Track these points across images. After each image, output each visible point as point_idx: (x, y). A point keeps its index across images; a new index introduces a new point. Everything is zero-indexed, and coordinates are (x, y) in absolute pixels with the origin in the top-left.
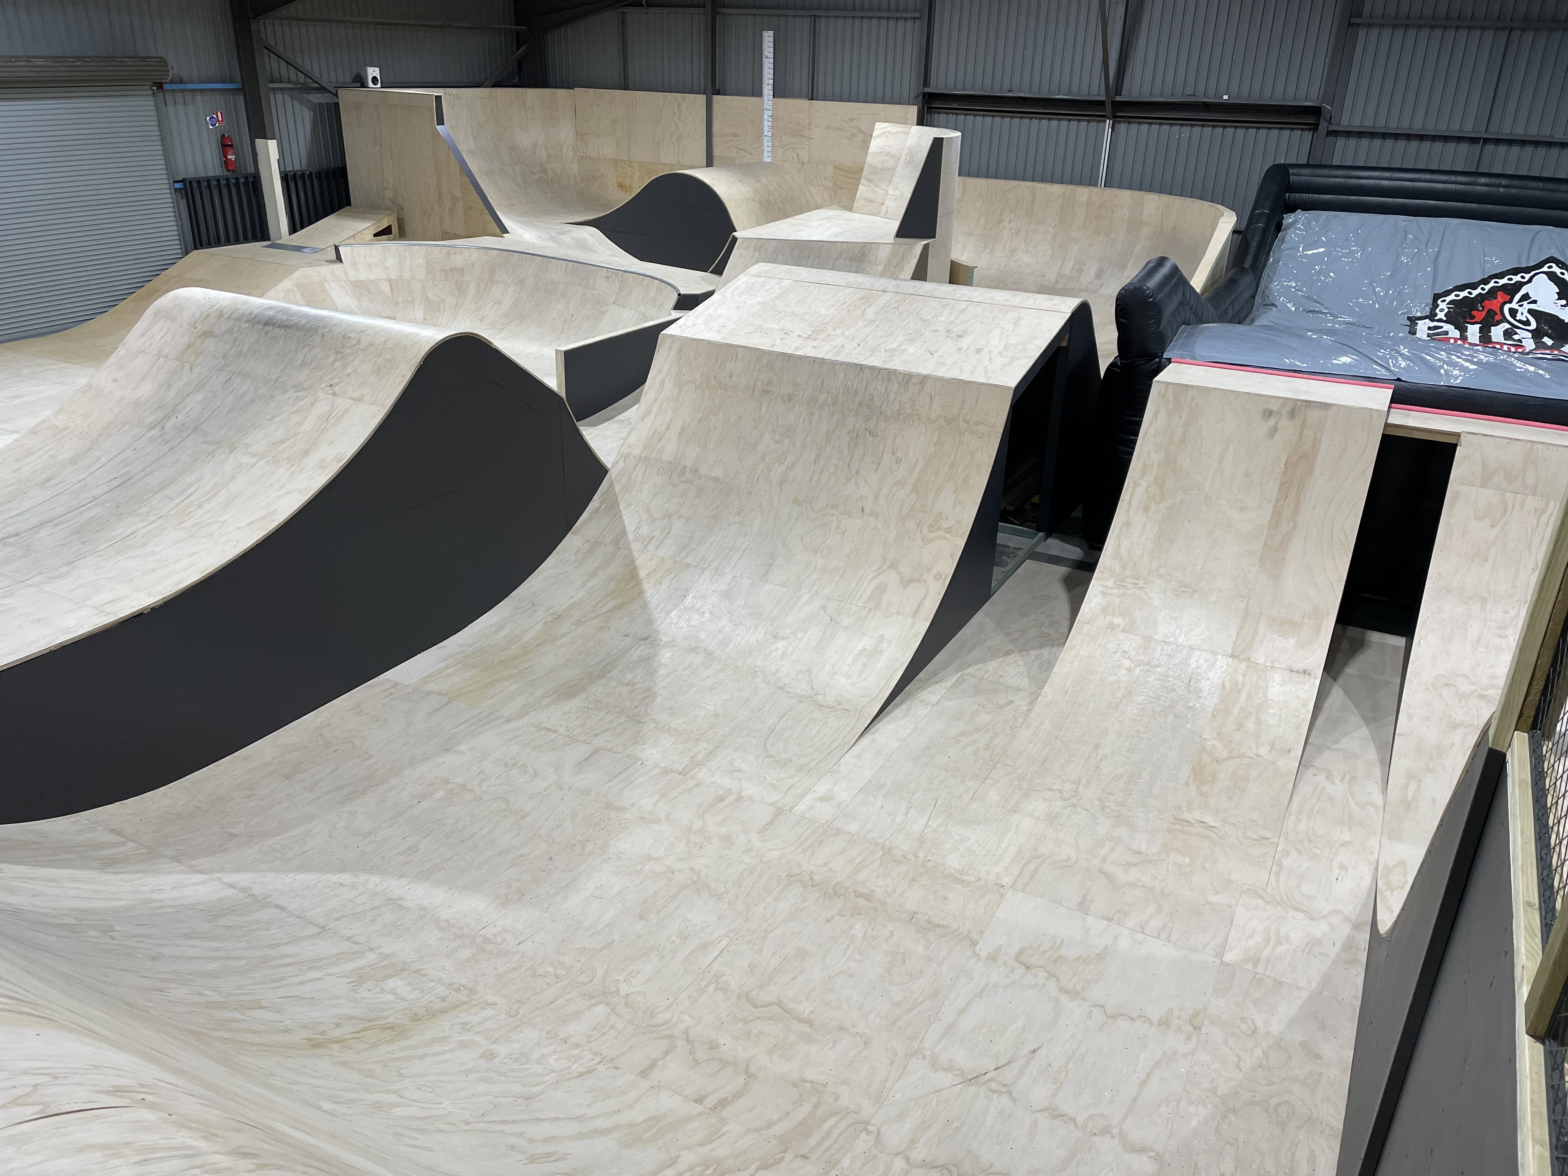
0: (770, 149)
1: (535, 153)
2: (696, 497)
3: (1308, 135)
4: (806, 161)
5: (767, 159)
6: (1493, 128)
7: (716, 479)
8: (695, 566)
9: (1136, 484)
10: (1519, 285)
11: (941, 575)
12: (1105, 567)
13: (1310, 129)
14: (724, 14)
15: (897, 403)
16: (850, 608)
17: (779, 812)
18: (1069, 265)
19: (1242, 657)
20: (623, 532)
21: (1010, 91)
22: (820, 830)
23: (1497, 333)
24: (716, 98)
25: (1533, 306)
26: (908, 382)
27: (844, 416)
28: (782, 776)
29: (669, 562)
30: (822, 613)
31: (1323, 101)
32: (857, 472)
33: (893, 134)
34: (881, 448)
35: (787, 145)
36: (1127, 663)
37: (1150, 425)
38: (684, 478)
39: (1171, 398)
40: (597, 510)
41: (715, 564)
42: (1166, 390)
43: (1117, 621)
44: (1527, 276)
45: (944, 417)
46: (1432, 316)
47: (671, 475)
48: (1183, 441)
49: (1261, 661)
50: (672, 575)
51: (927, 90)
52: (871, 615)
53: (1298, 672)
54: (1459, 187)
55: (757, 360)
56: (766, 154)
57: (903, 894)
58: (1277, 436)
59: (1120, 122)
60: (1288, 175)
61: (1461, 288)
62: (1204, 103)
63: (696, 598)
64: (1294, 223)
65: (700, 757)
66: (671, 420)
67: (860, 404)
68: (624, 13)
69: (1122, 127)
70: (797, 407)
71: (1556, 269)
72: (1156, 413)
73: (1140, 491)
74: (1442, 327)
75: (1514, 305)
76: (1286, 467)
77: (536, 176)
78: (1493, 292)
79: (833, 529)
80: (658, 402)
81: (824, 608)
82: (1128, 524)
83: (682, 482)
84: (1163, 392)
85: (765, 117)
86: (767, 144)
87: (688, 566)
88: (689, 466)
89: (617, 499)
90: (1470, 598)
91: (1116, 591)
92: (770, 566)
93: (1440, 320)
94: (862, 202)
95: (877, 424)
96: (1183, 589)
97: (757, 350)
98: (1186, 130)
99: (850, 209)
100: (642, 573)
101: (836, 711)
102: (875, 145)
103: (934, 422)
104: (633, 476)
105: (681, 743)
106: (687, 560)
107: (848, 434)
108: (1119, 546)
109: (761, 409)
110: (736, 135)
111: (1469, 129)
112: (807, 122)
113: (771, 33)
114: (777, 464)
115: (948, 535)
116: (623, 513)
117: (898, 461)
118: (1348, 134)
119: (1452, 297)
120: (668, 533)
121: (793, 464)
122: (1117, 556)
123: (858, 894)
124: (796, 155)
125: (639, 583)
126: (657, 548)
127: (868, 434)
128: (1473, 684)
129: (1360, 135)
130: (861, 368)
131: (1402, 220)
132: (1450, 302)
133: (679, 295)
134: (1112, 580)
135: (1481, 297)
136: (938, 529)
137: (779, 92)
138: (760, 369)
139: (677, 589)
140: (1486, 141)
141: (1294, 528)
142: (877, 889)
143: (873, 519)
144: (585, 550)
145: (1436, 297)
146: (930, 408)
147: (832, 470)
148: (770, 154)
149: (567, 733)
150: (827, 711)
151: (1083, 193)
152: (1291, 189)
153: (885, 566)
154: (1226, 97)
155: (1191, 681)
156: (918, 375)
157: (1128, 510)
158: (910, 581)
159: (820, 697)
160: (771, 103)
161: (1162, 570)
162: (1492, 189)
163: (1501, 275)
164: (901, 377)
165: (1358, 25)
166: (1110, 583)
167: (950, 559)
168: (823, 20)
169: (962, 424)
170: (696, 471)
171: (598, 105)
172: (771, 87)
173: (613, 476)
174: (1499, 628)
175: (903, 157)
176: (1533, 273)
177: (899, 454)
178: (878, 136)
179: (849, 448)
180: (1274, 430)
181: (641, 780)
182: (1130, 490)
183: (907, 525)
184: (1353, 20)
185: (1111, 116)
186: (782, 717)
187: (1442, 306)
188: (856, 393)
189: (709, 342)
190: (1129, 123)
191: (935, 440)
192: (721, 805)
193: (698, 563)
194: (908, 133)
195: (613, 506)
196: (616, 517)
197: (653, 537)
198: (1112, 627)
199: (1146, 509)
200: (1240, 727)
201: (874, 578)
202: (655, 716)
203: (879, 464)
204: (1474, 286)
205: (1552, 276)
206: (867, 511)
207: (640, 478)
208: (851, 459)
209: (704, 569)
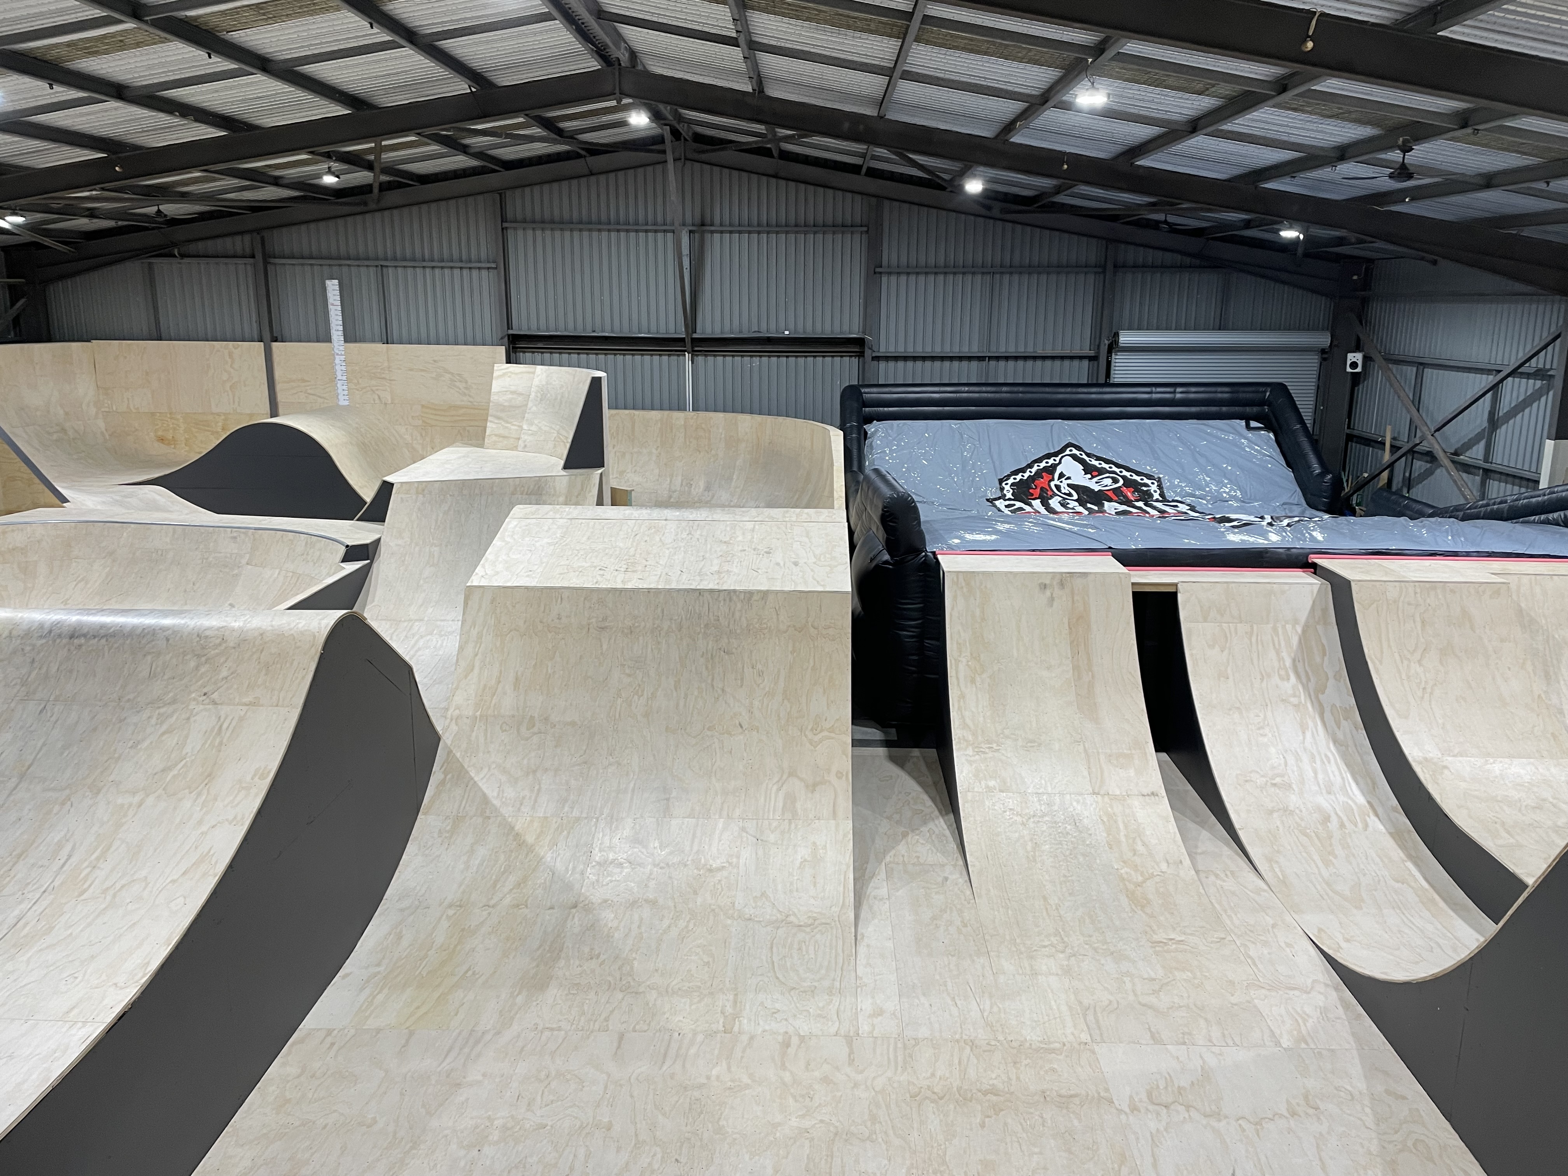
0: (346, 393)
1: (48, 412)
2: (556, 747)
3: (855, 360)
4: (390, 402)
5: (343, 401)
6: (993, 349)
7: (573, 724)
8: (586, 818)
9: (957, 661)
10: (1054, 467)
11: (842, 773)
12: (959, 738)
13: (855, 356)
14: (275, 264)
15: (743, 619)
16: (770, 824)
17: (849, 1040)
18: (678, 480)
19: (1102, 792)
20: (485, 800)
21: (594, 331)
22: (900, 1045)
23: (1054, 503)
24: (274, 344)
25: (1069, 482)
26: (750, 599)
27: (694, 640)
28: (821, 1005)
29: (555, 820)
30: (744, 834)
31: (864, 333)
32: (723, 690)
33: (516, 374)
34: (740, 665)
35: (365, 388)
36: (1019, 819)
37: (953, 609)
38: (535, 729)
39: (963, 584)
40: (443, 783)
41: (606, 811)
42: (958, 578)
43: (992, 783)
44: (1058, 459)
45: (794, 626)
46: (1003, 497)
47: (518, 730)
48: (983, 619)
49: (1118, 793)
50: (565, 832)
51: (511, 332)
52: (793, 826)
53: (1148, 795)
54: (990, 395)
55: (585, 599)
56: (341, 397)
57: (1018, 1078)
58: (1055, 603)
59: (697, 356)
60: (861, 393)
61: (1016, 472)
62: (768, 337)
63: (604, 851)
64: (876, 431)
65: (729, 1010)
66: (501, 672)
67: (706, 626)
68: (150, 263)
69: (700, 359)
70: (641, 638)
71: (1075, 451)
72: (955, 598)
73: (962, 667)
74: (1014, 505)
75: (1056, 482)
76: (1070, 628)
77: (55, 437)
78: (1039, 474)
79: (718, 750)
80: (479, 656)
81: (743, 829)
82: (962, 696)
83: (535, 734)
84: (955, 579)
85: (337, 361)
86: (342, 388)
87: (578, 819)
88: (536, 716)
89: (463, 766)
90: (1230, 709)
91: (977, 757)
92: (668, 799)
93: (1009, 499)
94: (494, 438)
95: (729, 642)
96: (1029, 744)
97: (582, 589)
98: (756, 360)
99: (481, 446)
100: (530, 839)
101: (816, 927)
102: (496, 386)
103: (785, 632)
104: (473, 738)
105: (699, 1002)
106: (574, 814)
107: (702, 656)
108: (963, 717)
109: (601, 646)
110: (304, 381)
111: (975, 350)
112: (386, 364)
113: (336, 282)
114: (636, 697)
115: (833, 735)
116: (476, 779)
117: (761, 674)
118: (887, 358)
119: (1011, 481)
120: (539, 790)
121: (652, 694)
122: (965, 726)
123: (986, 1093)
124: (376, 397)
125: (531, 849)
126: (533, 808)
127: (722, 653)
128: (1262, 776)
129: (896, 358)
130: (700, 592)
131: (954, 424)
132: (1012, 485)
133: (347, 546)
134: (970, 748)
135: (1032, 479)
136: (822, 731)
137: (350, 337)
138: (590, 607)
139: (577, 846)
140: (990, 358)
141: (1093, 677)
142: (995, 1082)
143: (755, 733)
144: (448, 828)
145: (1001, 481)
146: (778, 620)
147: (696, 693)
148: (346, 398)
149: (574, 1026)
150: (808, 929)
151: (678, 417)
152: (865, 404)
153: (785, 777)
154: (787, 333)
155: (1075, 821)
156: (759, 591)
157: (958, 684)
158: (815, 785)
159: (792, 918)
160: (342, 348)
161: (1007, 732)
162: (1014, 395)
163: (1039, 460)
164: (742, 596)
165: (880, 273)
166: (970, 751)
167: (844, 757)
168: (390, 270)
169: (812, 630)
170: (546, 719)
171: (125, 357)
172: (341, 333)
173: (449, 742)
174: (1259, 729)
175: (533, 395)
176: (1060, 456)
177: (759, 666)
178: (499, 377)
179: (707, 668)
180: (1052, 599)
181: (693, 1051)
182: (954, 667)
183: (790, 732)
184: (878, 270)
185: (690, 350)
186: (772, 948)
187: (1007, 488)
188: (700, 617)
189: (527, 588)
190: (706, 356)
191: (790, 649)
192: (791, 1051)
193: (587, 813)
194: (534, 373)
195: (460, 775)
196: (470, 786)
197: (524, 798)
198: (990, 789)
199: (973, 681)
200: (1135, 852)
201: (779, 789)
202: (648, 983)
203: (742, 679)
204: (1023, 470)
205: (1074, 457)
206: (745, 726)
207: (482, 740)
208: (713, 679)
209: (597, 819)
